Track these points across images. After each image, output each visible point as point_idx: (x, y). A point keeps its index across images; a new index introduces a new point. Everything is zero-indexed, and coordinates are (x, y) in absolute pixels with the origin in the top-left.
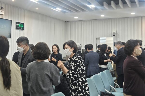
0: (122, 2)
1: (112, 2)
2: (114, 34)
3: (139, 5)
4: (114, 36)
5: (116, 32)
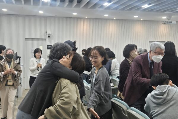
4: (49, 37)
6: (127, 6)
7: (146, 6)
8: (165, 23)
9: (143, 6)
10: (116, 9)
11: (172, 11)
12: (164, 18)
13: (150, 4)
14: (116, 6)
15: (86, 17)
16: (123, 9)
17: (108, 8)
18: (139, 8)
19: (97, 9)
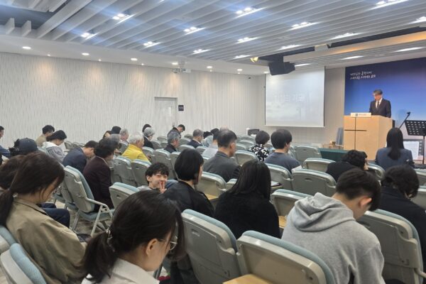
6: (119, 42)
7: (149, 44)
8: (176, 71)
9: (145, 44)
10: (102, 45)
11: (185, 55)
12: (175, 64)
13: (155, 42)
14: (101, 40)
15: (49, 55)
16: (114, 46)
17: (90, 42)
18: (139, 47)
19: (68, 42)
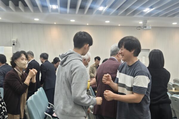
0: (22, 4)
1: (10, 2)
2: (14, 42)
3: (43, 10)
4: (14, 45)
5: (17, 40)
